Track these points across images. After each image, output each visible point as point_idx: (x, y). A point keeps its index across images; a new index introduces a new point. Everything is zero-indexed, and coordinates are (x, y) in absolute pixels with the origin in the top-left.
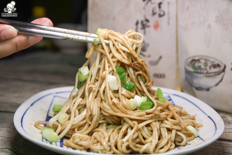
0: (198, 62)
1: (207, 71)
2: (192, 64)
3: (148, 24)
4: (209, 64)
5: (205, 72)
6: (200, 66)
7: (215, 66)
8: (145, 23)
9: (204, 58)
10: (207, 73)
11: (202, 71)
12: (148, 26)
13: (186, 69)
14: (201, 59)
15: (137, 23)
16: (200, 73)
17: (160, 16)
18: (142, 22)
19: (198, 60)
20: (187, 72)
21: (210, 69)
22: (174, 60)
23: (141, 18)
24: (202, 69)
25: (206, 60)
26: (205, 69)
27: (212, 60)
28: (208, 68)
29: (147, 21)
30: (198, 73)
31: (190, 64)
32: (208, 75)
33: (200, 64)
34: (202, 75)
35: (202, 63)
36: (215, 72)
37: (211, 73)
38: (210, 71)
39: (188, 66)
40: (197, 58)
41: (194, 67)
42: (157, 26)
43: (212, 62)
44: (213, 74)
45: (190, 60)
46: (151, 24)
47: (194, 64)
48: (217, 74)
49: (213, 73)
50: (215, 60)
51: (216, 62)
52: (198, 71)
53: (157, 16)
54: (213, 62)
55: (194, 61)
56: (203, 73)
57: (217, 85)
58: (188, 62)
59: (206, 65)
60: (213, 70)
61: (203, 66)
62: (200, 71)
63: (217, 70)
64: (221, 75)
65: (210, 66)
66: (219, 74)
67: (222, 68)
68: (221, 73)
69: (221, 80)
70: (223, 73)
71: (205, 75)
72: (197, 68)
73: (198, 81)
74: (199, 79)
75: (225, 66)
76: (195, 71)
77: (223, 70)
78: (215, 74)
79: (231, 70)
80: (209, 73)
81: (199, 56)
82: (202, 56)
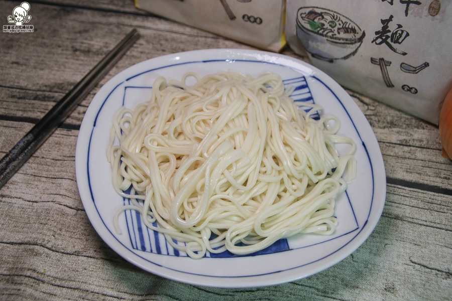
0: (320, 17)
2: (308, 18)
4: (338, 25)
5: (330, 34)
6: (323, 25)
7: (347, 30)
9: (332, 13)
11: (325, 33)
13: (297, 21)
16: (321, 35)
19: (321, 14)
20: (300, 26)
21: (339, 33)
25: (333, 18)
26: (331, 31)
27: (344, 20)
30: (318, 33)
31: (306, 17)
33: (323, 21)
34: (325, 38)
35: (326, 20)
37: (339, 39)
38: (338, 36)
39: (303, 19)
40: (318, 11)
41: (312, 24)
43: (343, 23)
44: (341, 41)
45: (307, 11)
47: (313, 20)
49: (343, 39)
50: (348, 22)
51: (352, 25)
54: (346, 23)
55: (313, 14)
56: (326, 36)
57: (346, 58)
58: (304, 13)
60: (342, 35)
61: (327, 26)
63: (350, 36)
64: (354, 45)
65: (339, 29)
66: (352, 44)
67: (358, 36)
68: (355, 42)
69: (354, 53)
70: (358, 44)
71: (329, 39)
72: (319, 27)
73: (315, 46)
74: (319, 44)
75: (364, 34)
76: (313, 30)
77: (358, 39)
78: (345, 41)
79: (372, 42)
80: (336, 38)
81: (322, 9)
82: (329, 10)
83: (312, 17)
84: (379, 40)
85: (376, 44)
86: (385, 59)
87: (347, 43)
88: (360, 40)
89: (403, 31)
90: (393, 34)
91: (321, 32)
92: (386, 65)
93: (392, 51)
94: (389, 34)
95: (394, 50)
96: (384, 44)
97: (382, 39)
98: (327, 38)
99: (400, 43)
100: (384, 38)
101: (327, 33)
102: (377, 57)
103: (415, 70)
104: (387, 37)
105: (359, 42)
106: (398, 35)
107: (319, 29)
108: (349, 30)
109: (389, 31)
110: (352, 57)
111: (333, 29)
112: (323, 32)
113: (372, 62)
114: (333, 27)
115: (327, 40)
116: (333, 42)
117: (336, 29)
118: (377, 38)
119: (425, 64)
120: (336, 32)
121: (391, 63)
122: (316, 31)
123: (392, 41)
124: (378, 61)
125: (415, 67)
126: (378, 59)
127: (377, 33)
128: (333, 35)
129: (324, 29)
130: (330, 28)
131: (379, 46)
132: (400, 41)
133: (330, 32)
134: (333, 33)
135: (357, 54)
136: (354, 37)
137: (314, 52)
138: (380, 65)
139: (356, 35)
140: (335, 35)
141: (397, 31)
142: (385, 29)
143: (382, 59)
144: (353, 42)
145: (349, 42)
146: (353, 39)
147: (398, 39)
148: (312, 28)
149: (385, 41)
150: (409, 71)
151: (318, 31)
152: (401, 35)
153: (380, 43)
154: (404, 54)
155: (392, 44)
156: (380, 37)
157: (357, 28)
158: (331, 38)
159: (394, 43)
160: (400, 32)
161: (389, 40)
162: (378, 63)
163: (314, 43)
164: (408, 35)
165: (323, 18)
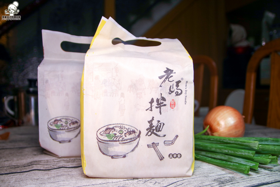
0: (113, 130)
5: (121, 139)
7: (130, 133)
9: (119, 125)
19: (113, 128)
21: (126, 136)
27: (127, 127)
36: (131, 139)
38: (126, 138)
40: (111, 127)
41: (108, 135)
44: (128, 141)
45: (104, 129)
47: (109, 133)
51: (132, 129)
54: (129, 128)
57: (133, 150)
58: (102, 131)
59: (121, 132)
60: (128, 137)
61: (118, 134)
64: (136, 141)
65: (125, 134)
66: (135, 140)
67: (137, 134)
68: (136, 139)
69: (137, 146)
70: (138, 139)
71: (121, 142)
72: (113, 137)
73: (113, 150)
74: (115, 147)
75: (140, 132)
76: (110, 140)
77: (138, 136)
78: (130, 140)
79: (146, 135)
80: (124, 140)
81: (113, 124)
82: (118, 124)
83: (108, 132)
84: (150, 133)
85: (149, 136)
86: (155, 143)
87: (131, 141)
88: (139, 136)
89: (161, 124)
90: (156, 127)
91: (115, 139)
92: (156, 146)
93: (158, 137)
94: (154, 128)
95: (159, 136)
96: (153, 134)
97: (151, 132)
98: (119, 142)
99: (161, 131)
100: (152, 131)
101: (119, 139)
102: (150, 143)
103: (172, 142)
104: (154, 130)
105: (138, 138)
106: (159, 127)
107: (113, 138)
108: (131, 132)
109: (154, 126)
110: (137, 149)
111: (122, 135)
112: (116, 139)
113: (148, 147)
114: (121, 134)
115: (119, 143)
116: (123, 143)
117: (123, 134)
118: (148, 133)
119: (176, 136)
120: (124, 136)
121: (158, 143)
122: (112, 140)
123: (156, 131)
124: (151, 145)
125: (172, 140)
126: (151, 144)
127: (147, 130)
128: (122, 139)
129: (116, 137)
130: (120, 135)
131: (150, 136)
132: (161, 130)
133: (120, 137)
134: (122, 138)
135: (139, 146)
136: (135, 136)
138: (153, 147)
139: (136, 134)
140: (124, 138)
141: (158, 125)
142: (151, 126)
143: (153, 143)
144: (135, 139)
145: (133, 140)
146: (134, 137)
147: (159, 129)
148: (109, 139)
149: (153, 133)
150: (169, 144)
151: (113, 140)
152: (160, 126)
153: (151, 135)
154: (165, 136)
155: (157, 133)
156: (150, 131)
157: (135, 130)
158: (122, 141)
159: (158, 132)
160: (159, 125)
161: (155, 131)
162: (152, 147)
163: (112, 148)
164: (164, 124)
165: (115, 130)
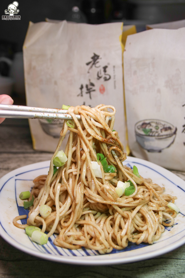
0: (149, 125)
1: (159, 134)
2: (142, 128)
3: (94, 88)
4: (161, 127)
5: (157, 134)
6: (151, 130)
7: (166, 129)
8: (90, 87)
9: (155, 121)
10: (158, 136)
11: (153, 134)
12: (94, 90)
13: (136, 132)
14: (152, 122)
15: (82, 88)
16: (152, 136)
17: (106, 80)
18: (87, 86)
19: (149, 124)
20: (138, 135)
21: (161, 132)
22: (123, 123)
23: (85, 82)
24: (153, 132)
25: (157, 123)
26: (157, 132)
27: (163, 123)
28: (159, 130)
29: (92, 85)
30: (149, 136)
31: (141, 127)
32: (160, 138)
33: (151, 128)
34: (154, 138)
35: (153, 126)
36: (167, 135)
37: (162, 136)
38: (161, 134)
39: (139, 129)
40: (147, 122)
41: (145, 130)
42: (102, 90)
43: (163, 125)
44: (164, 137)
45: (141, 123)
46: (97, 88)
47: (145, 128)
48: (168, 136)
49: (165, 135)
50: (166, 124)
52: (150, 134)
53: (102, 79)
54: (165, 125)
55: (144, 124)
56: (154, 136)
57: (169, 147)
58: (139, 125)
59: (157, 128)
60: (164, 133)
61: (154, 130)
62: (151, 134)
63: (168, 132)
64: (172, 137)
69: (173, 143)
70: (174, 136)
72: (149, 132)
74: (151, 142)
75: (176, 129)
77: (174, 133)
79: (183, 132)
80: (160, 136)
81: (150, 120)
82: (153, 120)
83: (144, 126)
101: (155, 134)
110: (172, 145)
112: (152, 133)
113: (184, 145)
115: (156, 139)
118: (184, 129)
122: (148, 134)
127: (184, 126)
130: (156, 130)
135: (175, 143)
137: (149, 148)
139: (172, 130)
144: (171, 135)
148: (145, 133)
157: (171, 126)
163: (148, 143)
165: (151, 125)
